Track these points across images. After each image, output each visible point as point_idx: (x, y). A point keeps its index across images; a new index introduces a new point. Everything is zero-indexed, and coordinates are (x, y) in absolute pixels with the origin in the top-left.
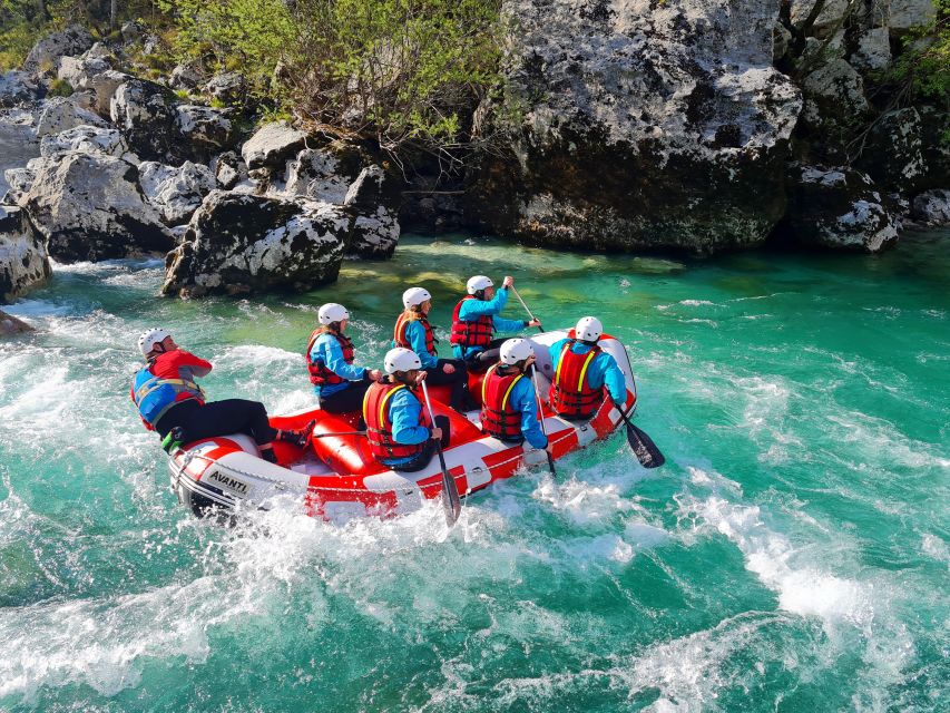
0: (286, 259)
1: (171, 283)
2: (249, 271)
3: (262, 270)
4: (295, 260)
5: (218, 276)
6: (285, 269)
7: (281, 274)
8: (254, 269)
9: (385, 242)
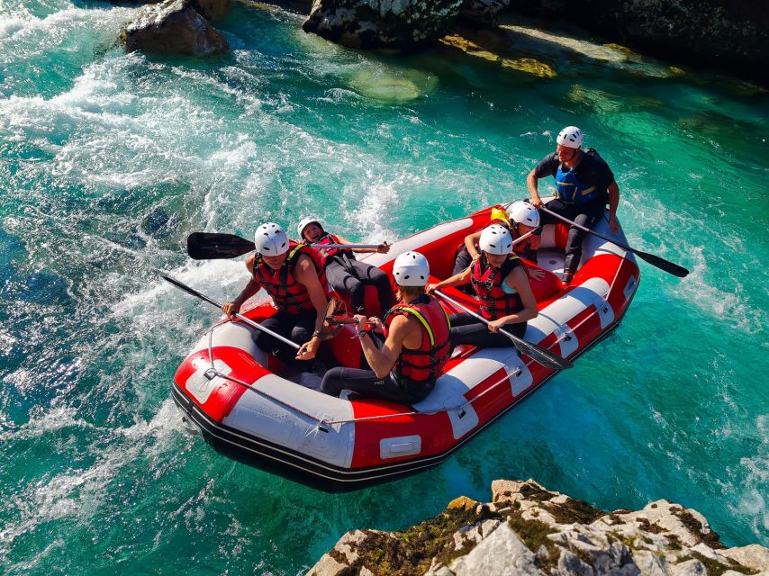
0: (411, 6)
1: (317, 11)
2: (379, 12)
3: (390, 13)
4: (419, 9)
5: (354, 12)
6: (408, 16)
7: (404, 20)
8: (383, 10)
9: (496, 5)
